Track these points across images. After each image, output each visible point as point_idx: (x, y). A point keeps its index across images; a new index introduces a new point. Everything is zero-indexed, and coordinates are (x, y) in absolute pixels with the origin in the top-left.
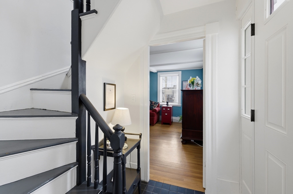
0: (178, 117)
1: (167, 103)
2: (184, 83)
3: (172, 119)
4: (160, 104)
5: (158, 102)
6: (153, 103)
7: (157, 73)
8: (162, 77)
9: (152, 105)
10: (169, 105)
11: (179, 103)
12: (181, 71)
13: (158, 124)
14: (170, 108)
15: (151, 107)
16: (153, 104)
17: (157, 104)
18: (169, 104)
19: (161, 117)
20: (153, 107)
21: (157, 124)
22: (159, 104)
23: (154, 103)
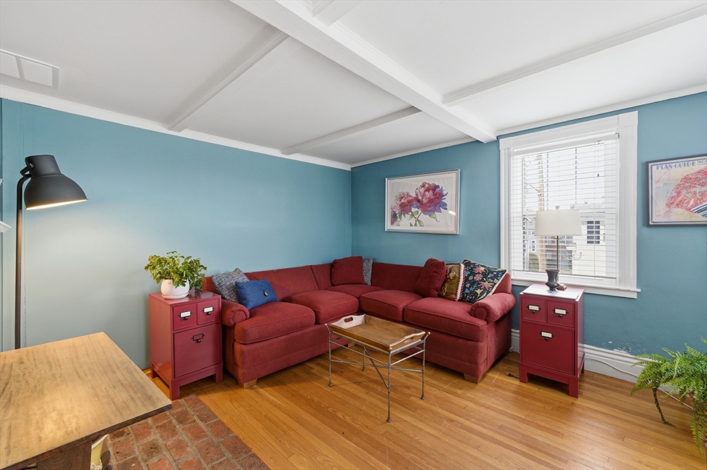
0: (616, 351)
1: (552, 275)
2: (657, 172)
3: (580, 354)
4: (512, 277)
5: (503, 267)
6: (477, 270)
7: (496, 142)
8: (519, 157)
9: (473, 283)
10: (561, 289)
11: (622, 279)
12: (636, 113)
13: (502, 372)
14: (570, 304)
15: (467, 291)
16: (478, 278)
17: (496, 277)
18: (562, 280)
19: (516, 334)
20: (479, 291)
21: (495, 376)
22: (508, 276)
23: (485, 275)
